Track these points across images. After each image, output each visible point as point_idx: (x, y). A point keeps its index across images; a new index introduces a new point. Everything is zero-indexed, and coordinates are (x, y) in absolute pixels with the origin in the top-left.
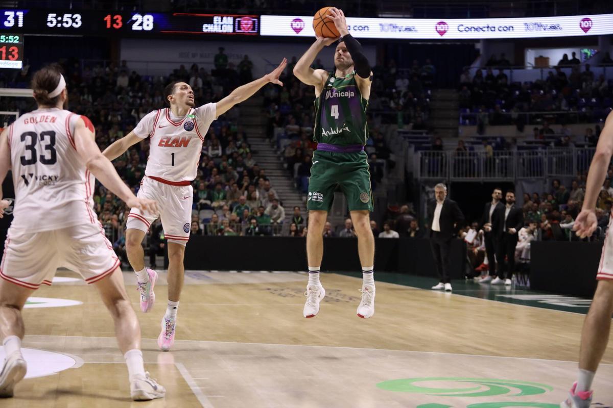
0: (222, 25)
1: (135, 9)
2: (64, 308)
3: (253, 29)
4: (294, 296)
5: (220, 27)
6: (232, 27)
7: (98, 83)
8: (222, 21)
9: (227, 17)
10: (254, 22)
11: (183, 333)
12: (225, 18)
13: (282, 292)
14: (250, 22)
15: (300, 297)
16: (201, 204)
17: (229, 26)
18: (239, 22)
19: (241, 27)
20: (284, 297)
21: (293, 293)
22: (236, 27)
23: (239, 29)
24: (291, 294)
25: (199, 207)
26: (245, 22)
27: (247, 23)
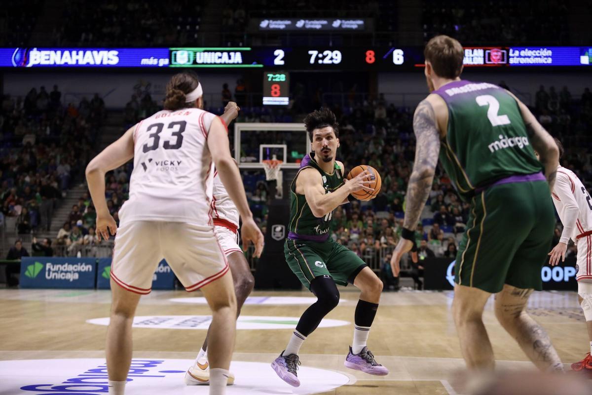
0: (472, 58)
1: (390, 44)
2: (334, 328)
3: (503, 60)
4: (547, 314)
5: (471, 59)
6: (482, 59)
7: (358, 115)
8: (473, 54)
9: (477, 49)
10: (503, 54)
11: (446, 351)
12: (475, 51)
13: (535, 311)
14: (500, 54)
15: (553, 316)
16: (458, 228)
17: (480, 58)
18: (489, 54)
19: (491, 59)
20: (538, 315)
21: (546, 312)
22: (487, 59)
23: (489, 60)
24: (544, 313)
25: (455, 230)
26: (495, 53)
27: (496, 55)
